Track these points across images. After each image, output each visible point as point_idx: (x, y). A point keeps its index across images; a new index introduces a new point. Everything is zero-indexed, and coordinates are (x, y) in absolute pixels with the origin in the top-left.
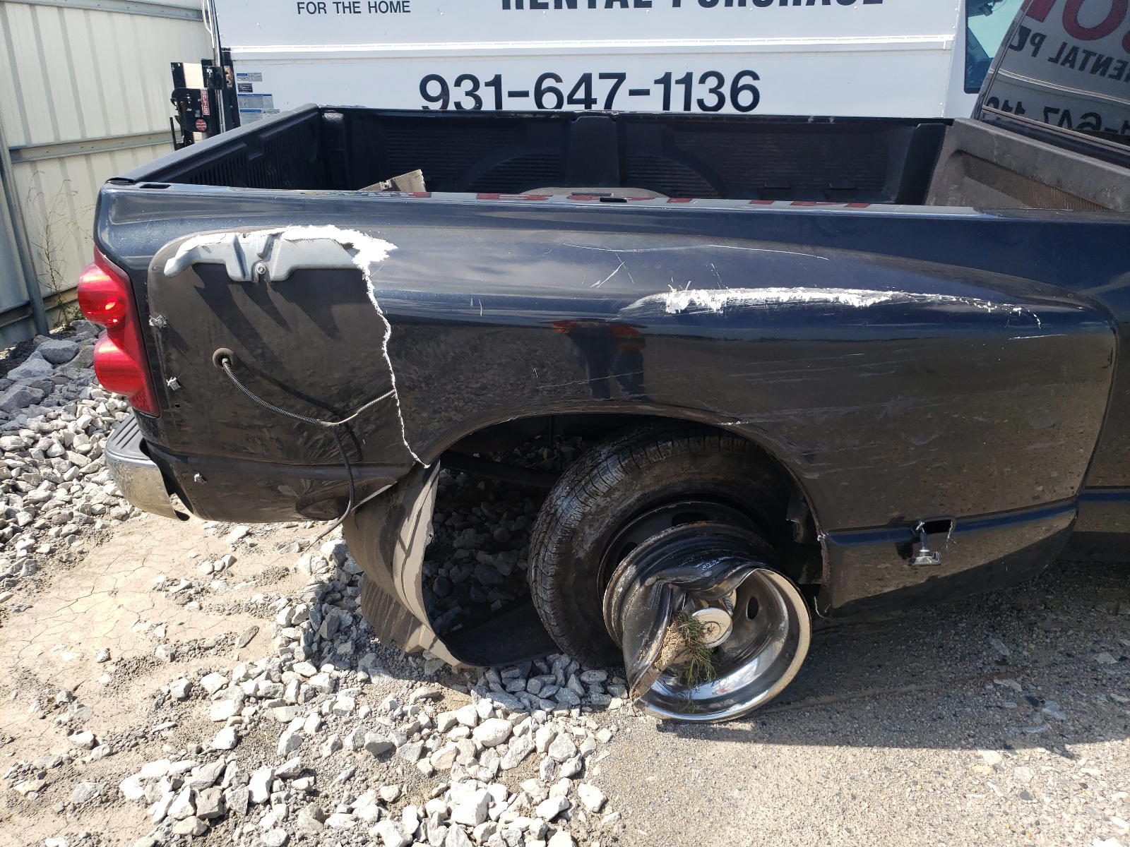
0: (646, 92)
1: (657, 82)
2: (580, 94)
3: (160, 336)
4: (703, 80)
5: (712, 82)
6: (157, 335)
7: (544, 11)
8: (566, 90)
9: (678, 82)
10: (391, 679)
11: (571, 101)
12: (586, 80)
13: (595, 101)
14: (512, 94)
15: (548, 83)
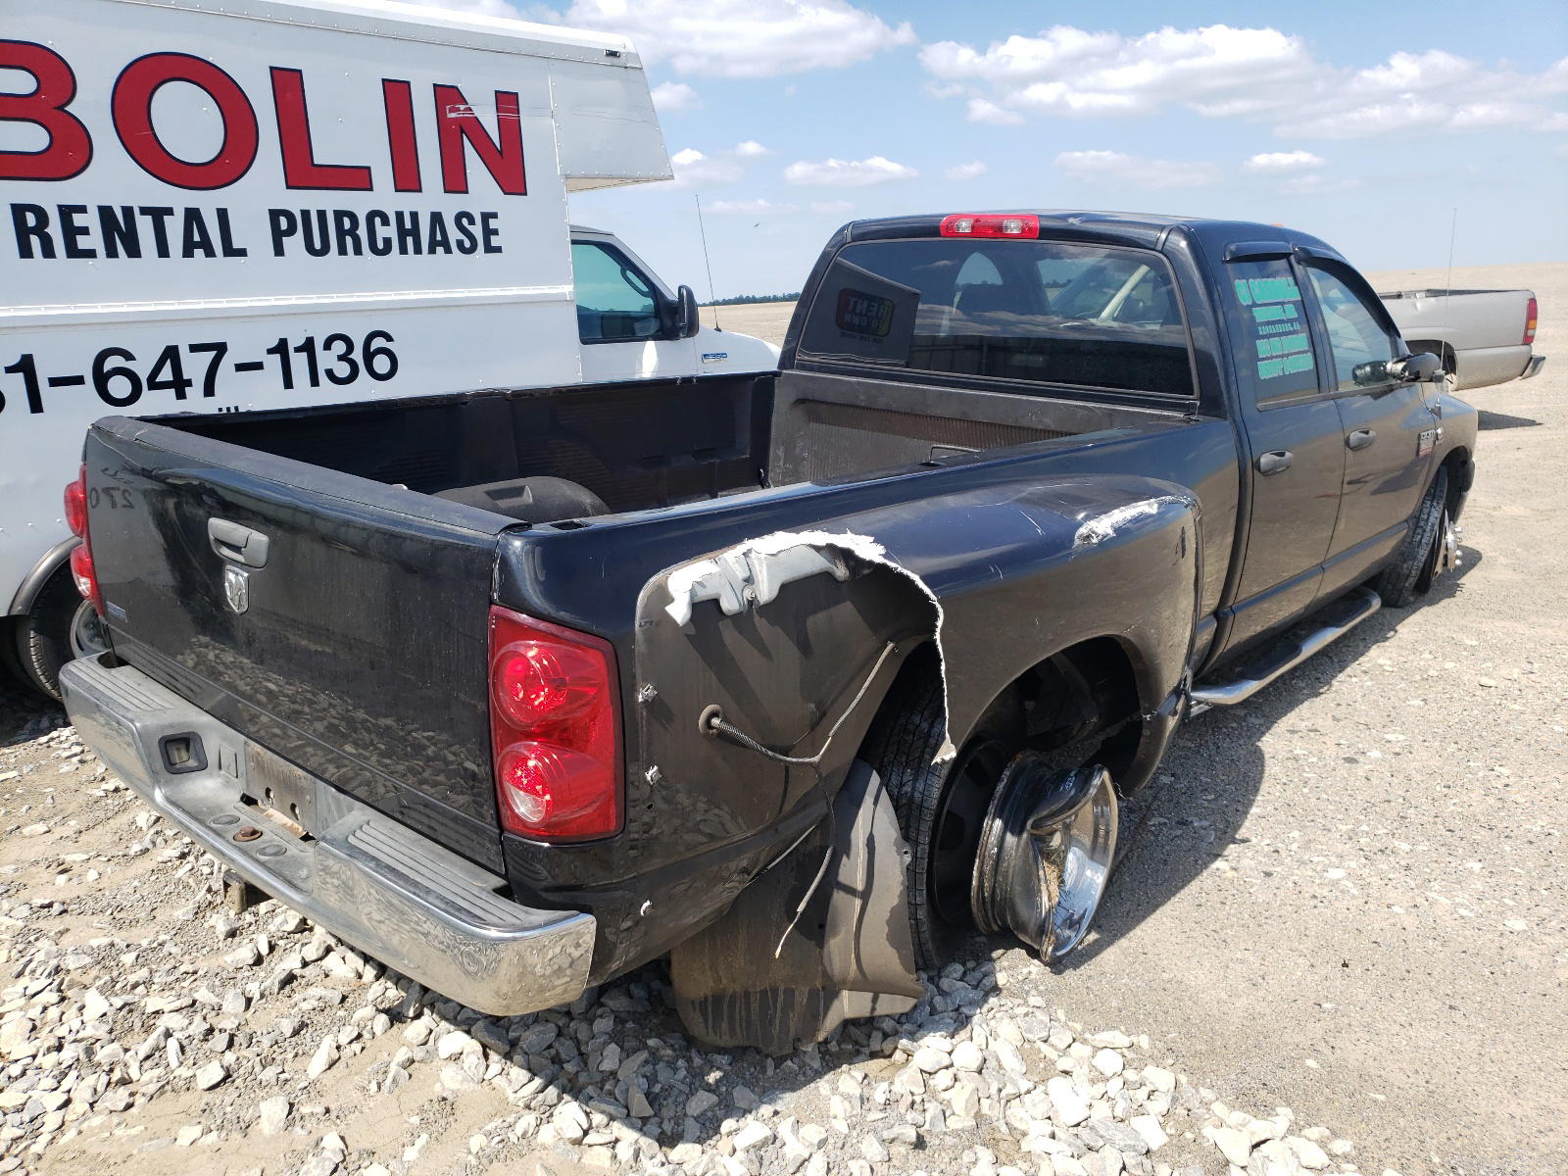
0: (258, 366)
1: (270, 351)
2: (166, 374)
3: (645, 713)
4: (327, 346)
5: (339, 347)
6: (642, 713)
7: (90, 261)
8: (143, 369)
9: (298, 350)
10: (792, 1094)
11: (154, 385)
12: (171, 354)
13: (189, 383)
14: (55, 382)
15: (111, 363)
